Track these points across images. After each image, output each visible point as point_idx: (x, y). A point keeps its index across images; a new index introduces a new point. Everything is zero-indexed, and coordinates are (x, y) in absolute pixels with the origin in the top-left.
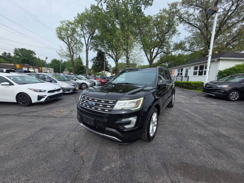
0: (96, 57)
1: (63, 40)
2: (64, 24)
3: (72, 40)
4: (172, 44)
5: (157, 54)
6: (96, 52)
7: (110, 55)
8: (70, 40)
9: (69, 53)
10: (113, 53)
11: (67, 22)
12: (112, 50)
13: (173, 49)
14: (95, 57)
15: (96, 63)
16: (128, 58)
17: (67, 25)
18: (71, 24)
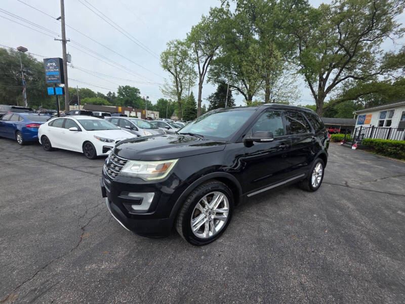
0: (216, 94)
1: (169, 71)
2: (172, 46)
3: (181, 68)
4: (378, 57)
5: (336, 81)
6: (217, 86)
7: (239, 89)
8: (178, 69)
9: (176, 89)
10: (244, 86)
11: (176, 43)
12: (243, 80)
13: (382, 68)
14: (214, 93)
15: (215, 103)
16: (268, 92)
17: (176, 47)
18: (182, 44)
